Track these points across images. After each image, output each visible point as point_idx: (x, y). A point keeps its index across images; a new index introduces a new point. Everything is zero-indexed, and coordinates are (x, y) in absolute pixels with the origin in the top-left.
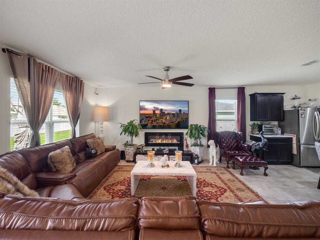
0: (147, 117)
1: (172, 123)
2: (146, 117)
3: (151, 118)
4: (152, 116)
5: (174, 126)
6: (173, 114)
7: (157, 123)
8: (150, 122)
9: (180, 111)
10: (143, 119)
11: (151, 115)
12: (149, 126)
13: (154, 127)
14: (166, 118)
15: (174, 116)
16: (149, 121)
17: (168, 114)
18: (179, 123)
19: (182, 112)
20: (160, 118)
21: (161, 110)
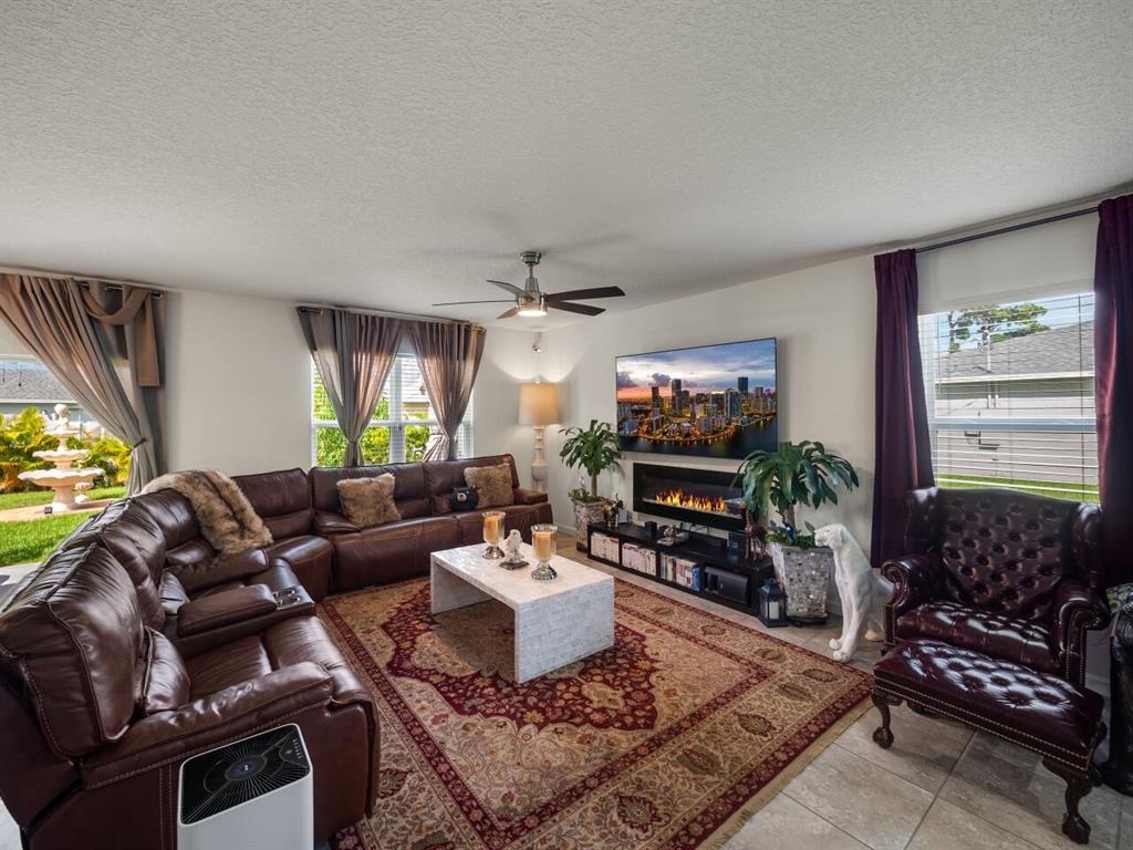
0: (636, 412)
1: (714, 432)
2: (633, 411)
3: (647, 413)
4: (649, 408)
5: (720, 447)
6: (718, 399)
7: (664, 434)
8: (645, 428)
9: (743, 382)
10: (624, 420)
11: (646, 404)
12: (643, 441)
13: (656, 447)
14: (693, 415)
15: (721, 407)
16: (641, 424)
17: (701, 398)
18: (739, 433)
19: (751, 390)
20: (675, 416)
21: (678, 383)
